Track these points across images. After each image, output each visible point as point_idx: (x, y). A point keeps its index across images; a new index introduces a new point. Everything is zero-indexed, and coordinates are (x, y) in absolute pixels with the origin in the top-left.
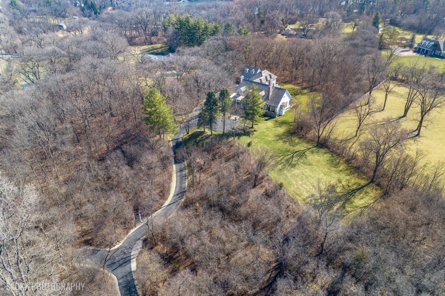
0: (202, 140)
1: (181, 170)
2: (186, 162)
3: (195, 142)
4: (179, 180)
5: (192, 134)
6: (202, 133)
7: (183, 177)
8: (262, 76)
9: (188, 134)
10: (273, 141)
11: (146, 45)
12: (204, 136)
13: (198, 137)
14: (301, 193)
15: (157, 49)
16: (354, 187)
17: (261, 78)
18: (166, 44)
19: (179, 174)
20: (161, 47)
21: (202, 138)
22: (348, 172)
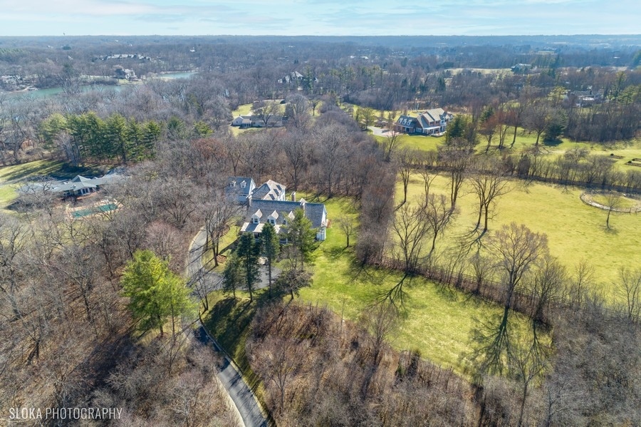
0: (240, 314)
1: (234, 383)
2: (232, 363)
3: (229, 320)
4: (240, 403)
5: (213, 309)
6: (232, 302)
7: (244, 394)
8: (270, 190)
9: (206, 309)
10: (346, 284)
11: (5, 166)
12: (240, 306)
13: (230, 311)
14: (447, 356)
15: (36, 170)
16: (498, 323)
17: (270, 192)
18: (50, 160)
19: (234, 391)
20: (44, 167)
21: (238, 310)
22: (471, 302)
